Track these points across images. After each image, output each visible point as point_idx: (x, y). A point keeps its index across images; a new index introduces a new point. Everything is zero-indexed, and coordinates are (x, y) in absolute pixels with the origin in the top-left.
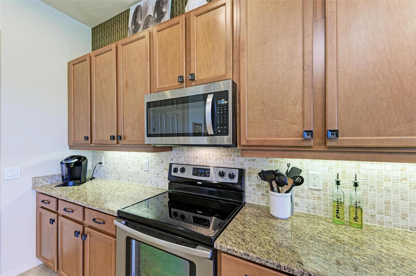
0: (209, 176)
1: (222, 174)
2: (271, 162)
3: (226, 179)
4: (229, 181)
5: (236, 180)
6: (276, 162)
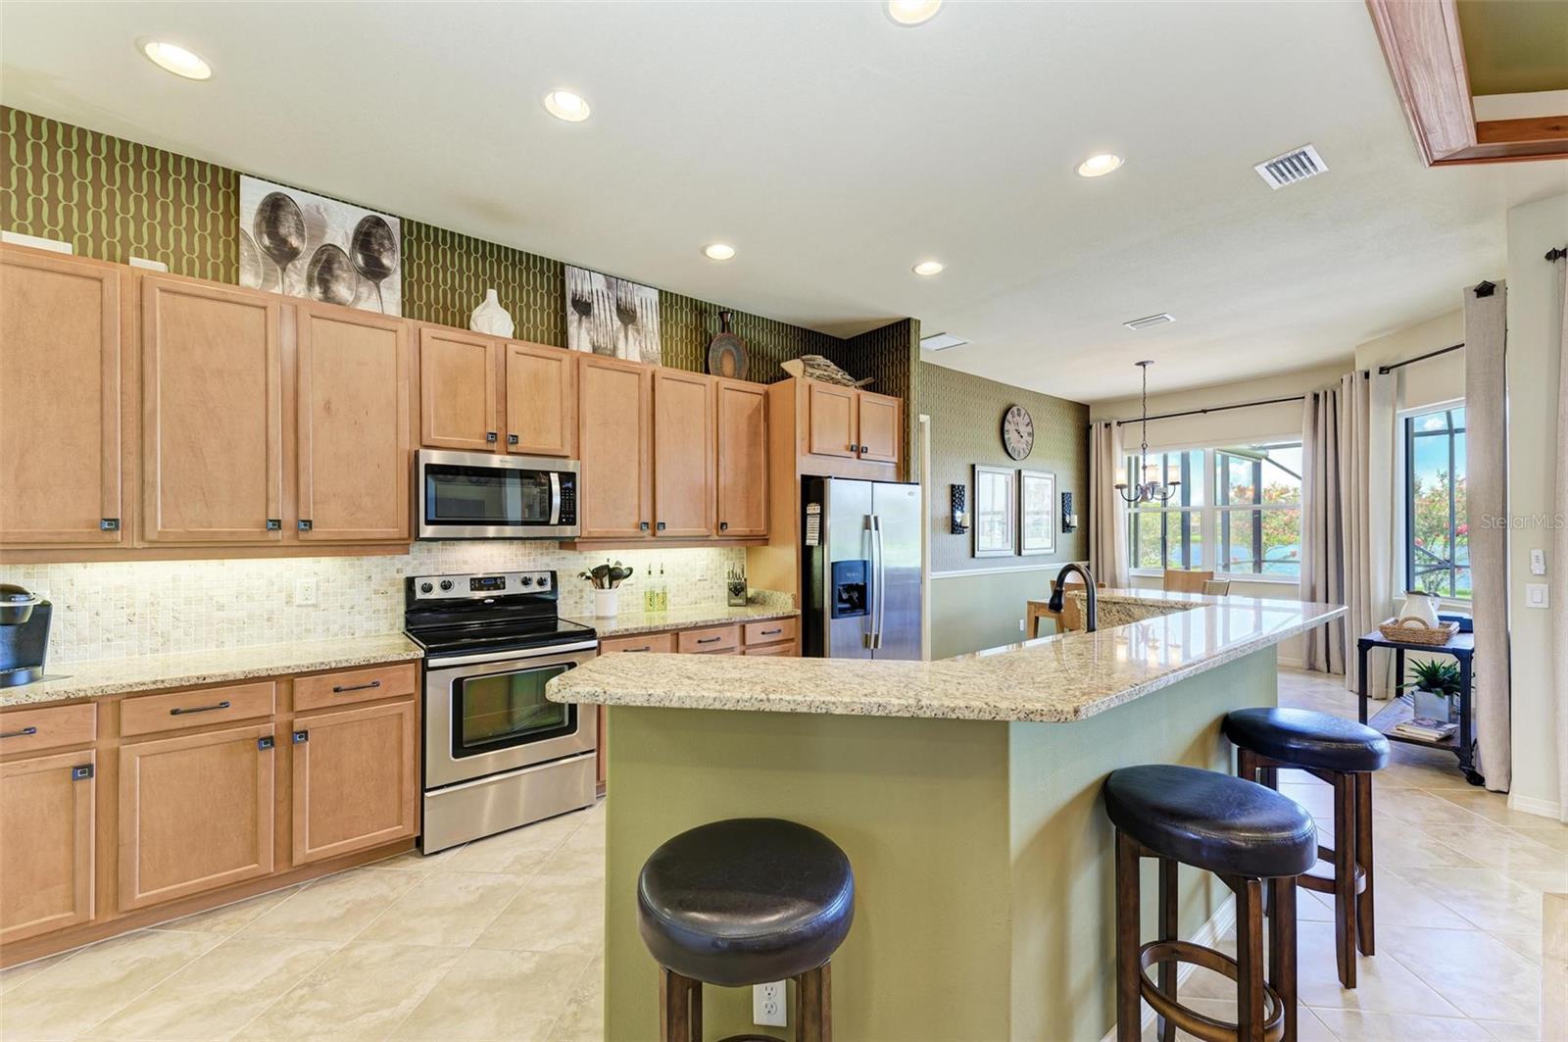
0: (504, 588)
1: (526, 582)
2: (585, 558)
3: (534, 588)
4: (538, 589)
5: (548, 587)
6: (591, 558)
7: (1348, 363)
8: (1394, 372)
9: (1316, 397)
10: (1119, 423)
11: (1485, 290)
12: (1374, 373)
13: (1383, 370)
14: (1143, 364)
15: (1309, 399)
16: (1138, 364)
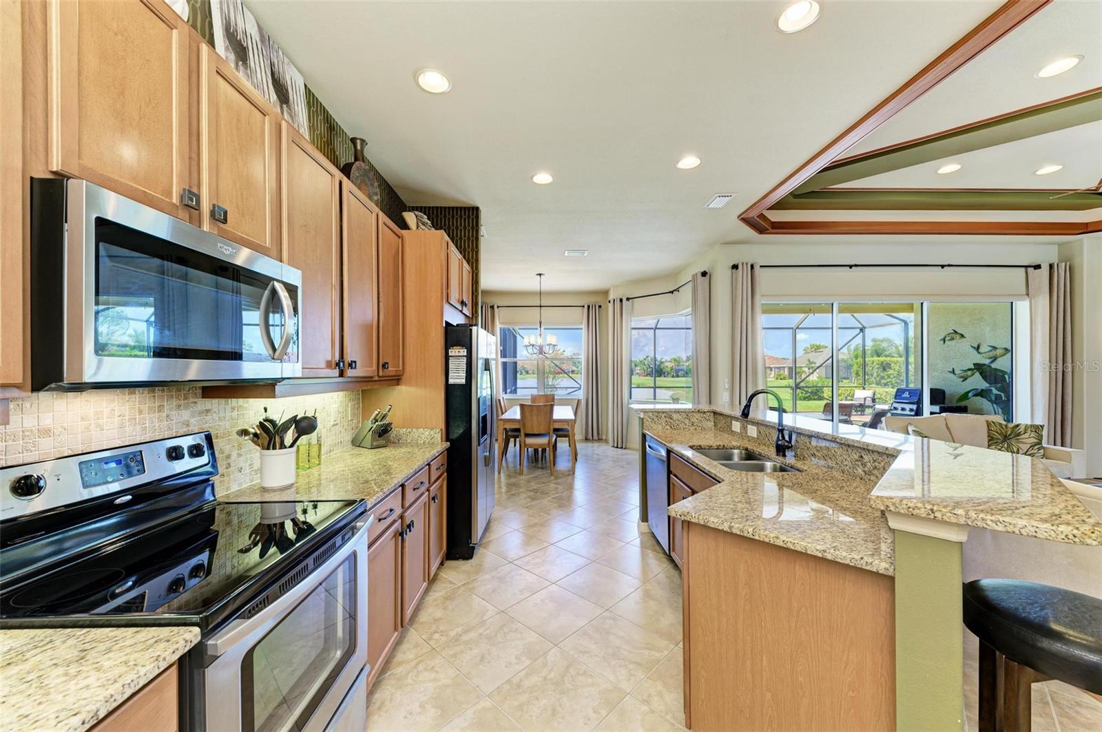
7: (605, 293)
8: (631, 300)
9: (589, 307)
10: (498, 307)
11: (704, 274)
12: (624, 300)
13: (628, 299)
14: (540, 275)
15: (586, 307)
16: (537, 275)
